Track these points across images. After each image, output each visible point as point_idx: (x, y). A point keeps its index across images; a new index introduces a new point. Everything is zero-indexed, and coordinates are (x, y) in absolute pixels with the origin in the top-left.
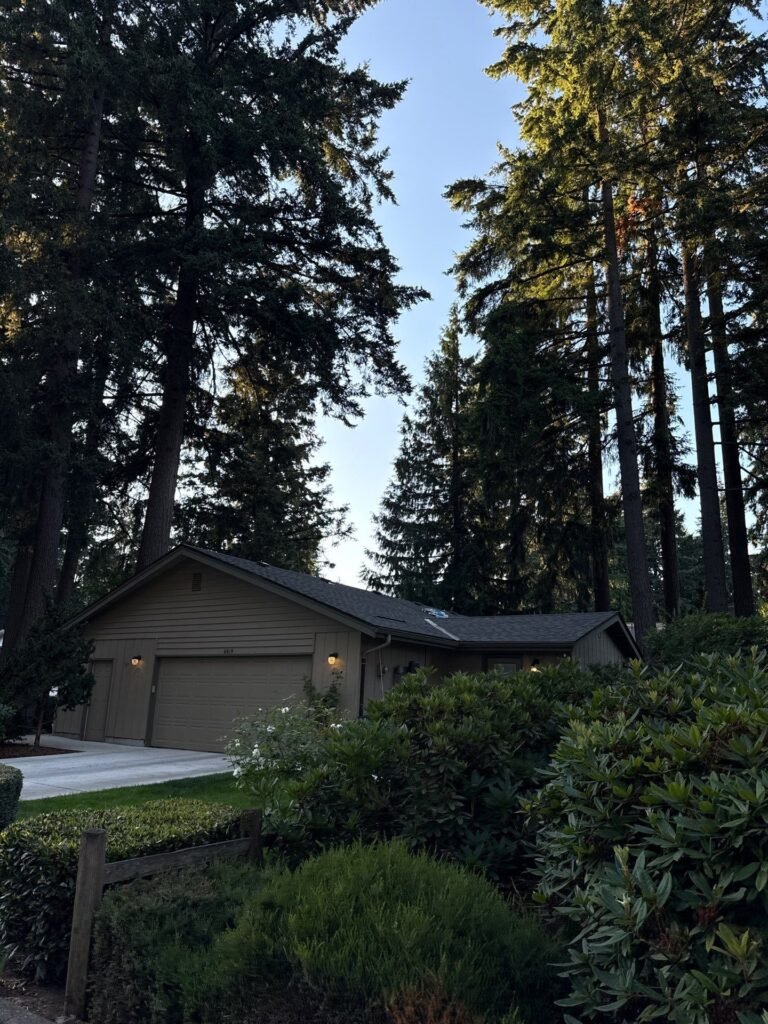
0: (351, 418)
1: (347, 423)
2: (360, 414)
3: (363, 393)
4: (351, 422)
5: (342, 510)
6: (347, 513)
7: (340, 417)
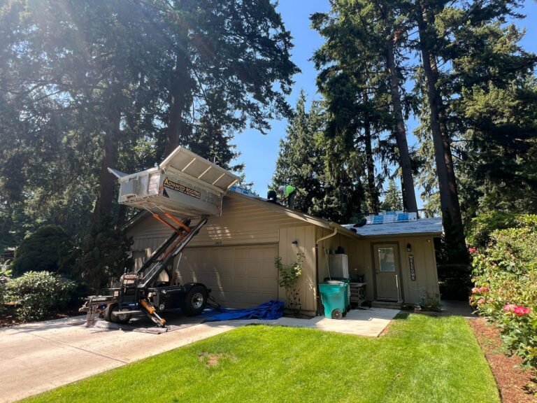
0: (264, 130)
1: (262, 132)
2: (268, 127)
3: (270, 116)
4: (265, 132)
5: (250, 185)
6: (253, 186)
7: (259, 129)
